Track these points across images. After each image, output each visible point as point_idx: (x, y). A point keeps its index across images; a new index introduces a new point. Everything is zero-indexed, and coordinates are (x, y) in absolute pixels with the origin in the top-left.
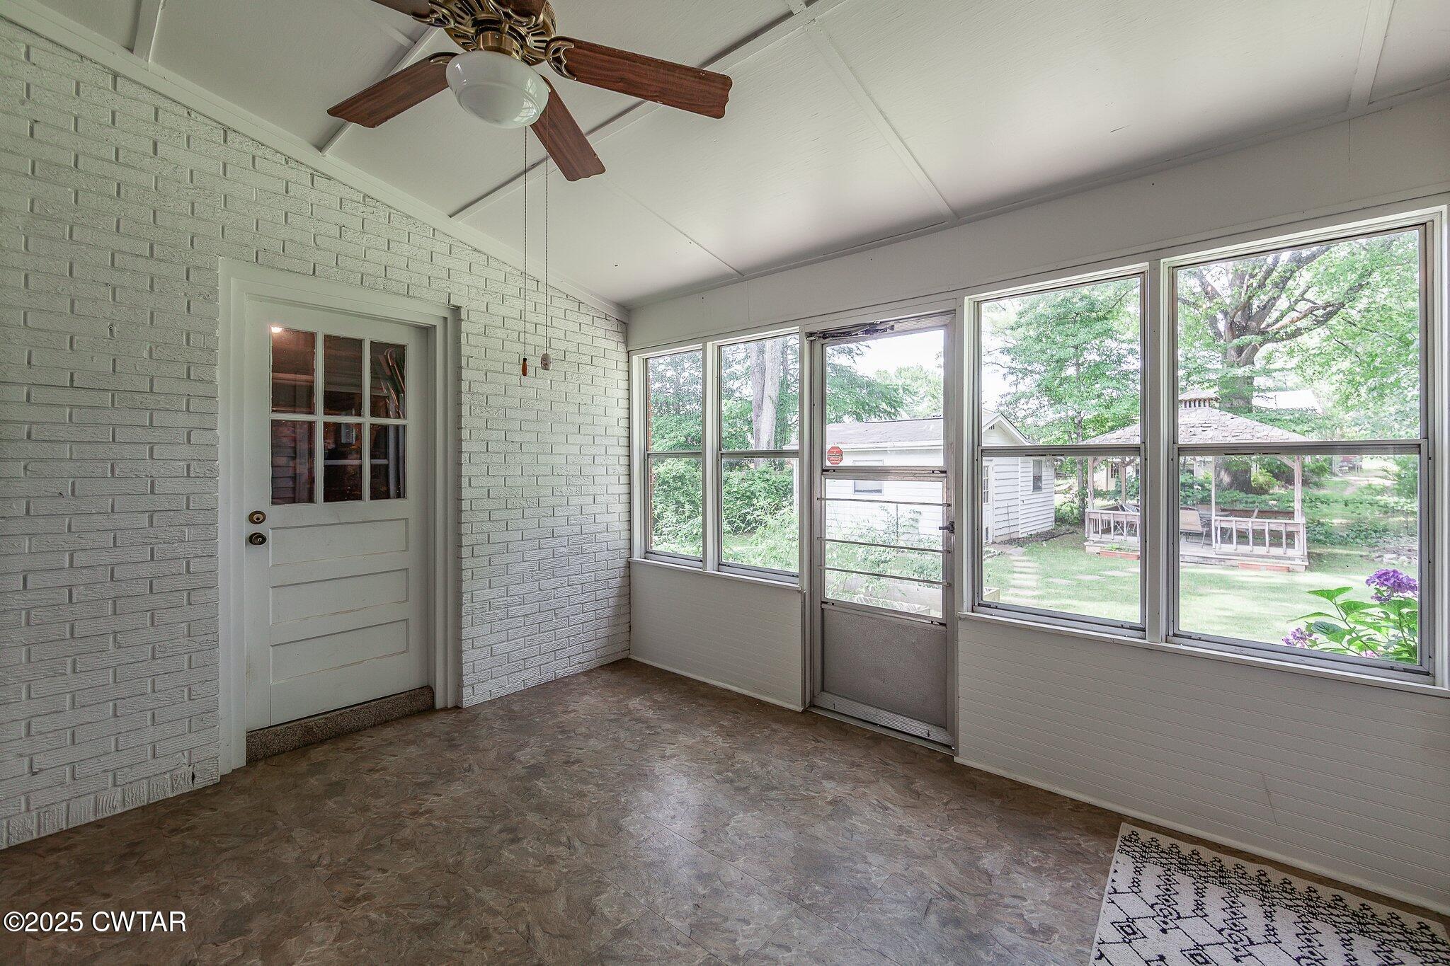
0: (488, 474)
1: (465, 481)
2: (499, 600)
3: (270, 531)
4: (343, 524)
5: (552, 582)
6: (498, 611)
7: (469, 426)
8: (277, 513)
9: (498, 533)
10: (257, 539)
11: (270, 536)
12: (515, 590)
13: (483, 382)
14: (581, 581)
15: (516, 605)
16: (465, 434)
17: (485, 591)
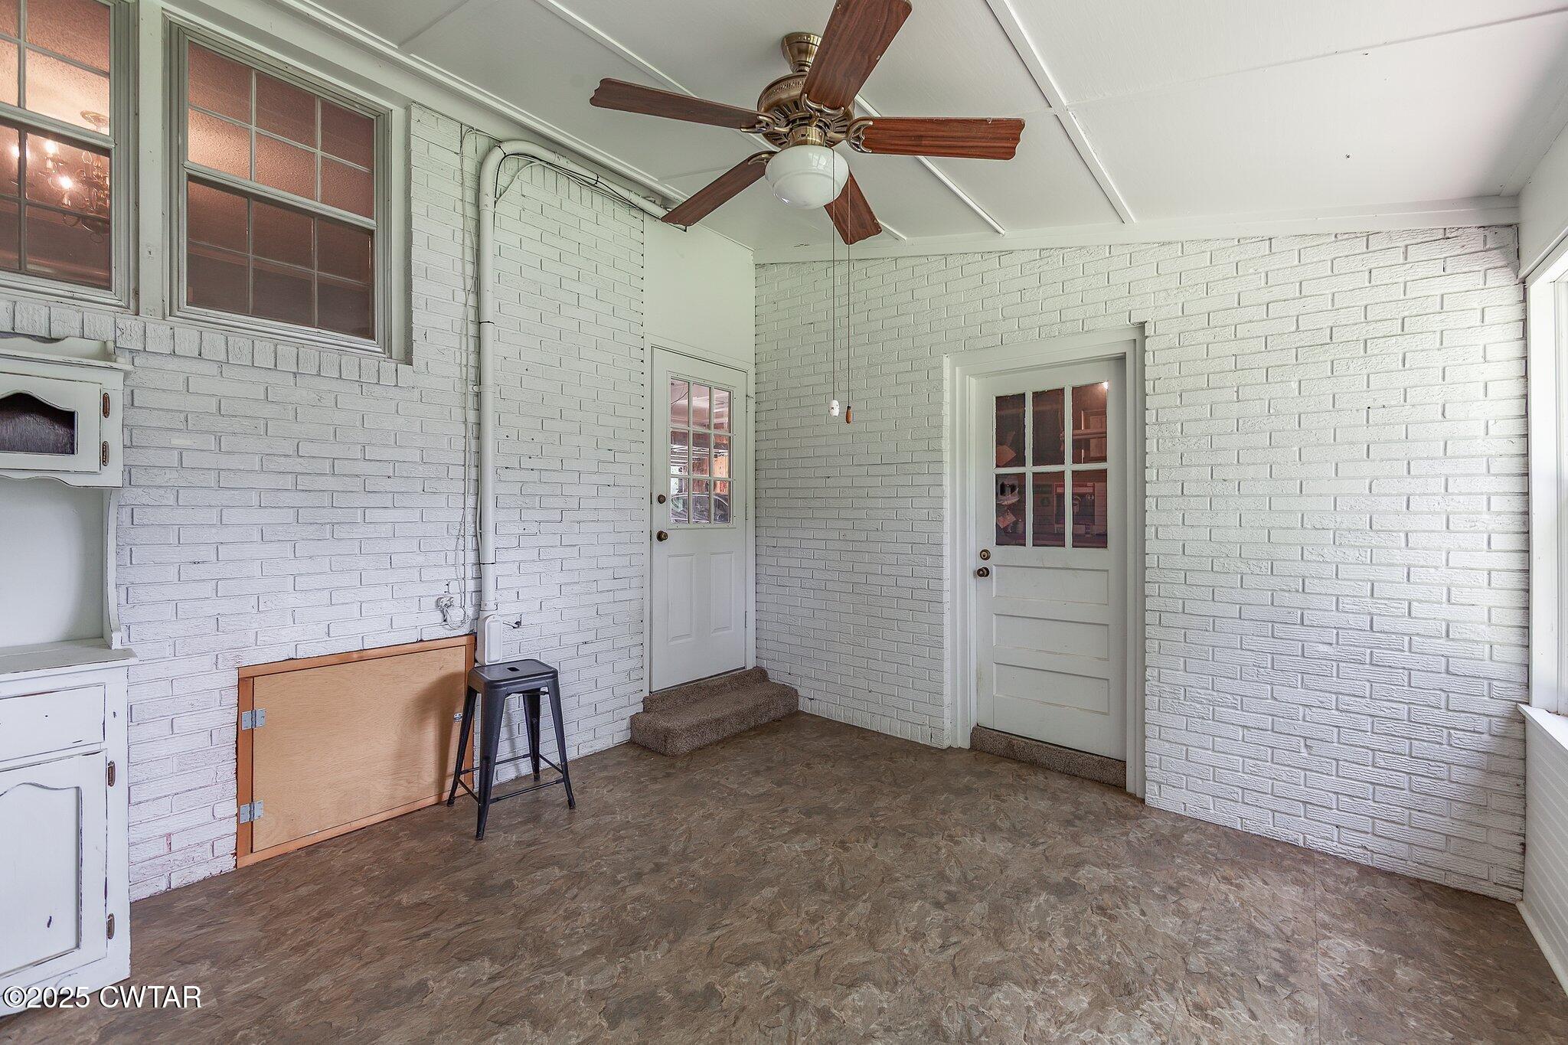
0: (1183, 524)
1: (1150, 532)
2: (1199, 691)
3: (994, 567)
4: (1046, 568)
5: (1300, 695)
6: (1198, 706)
7: (1155, 464)
8: (999, 553)
9: (1199, 603)
10: (983, 573)
11: (994, 570)
12: (1222, 684)
13: (1177, 406)
14: (1372, 711)
15: (1228, 707)
16: (1150, 474)
17: (1178, 673)
